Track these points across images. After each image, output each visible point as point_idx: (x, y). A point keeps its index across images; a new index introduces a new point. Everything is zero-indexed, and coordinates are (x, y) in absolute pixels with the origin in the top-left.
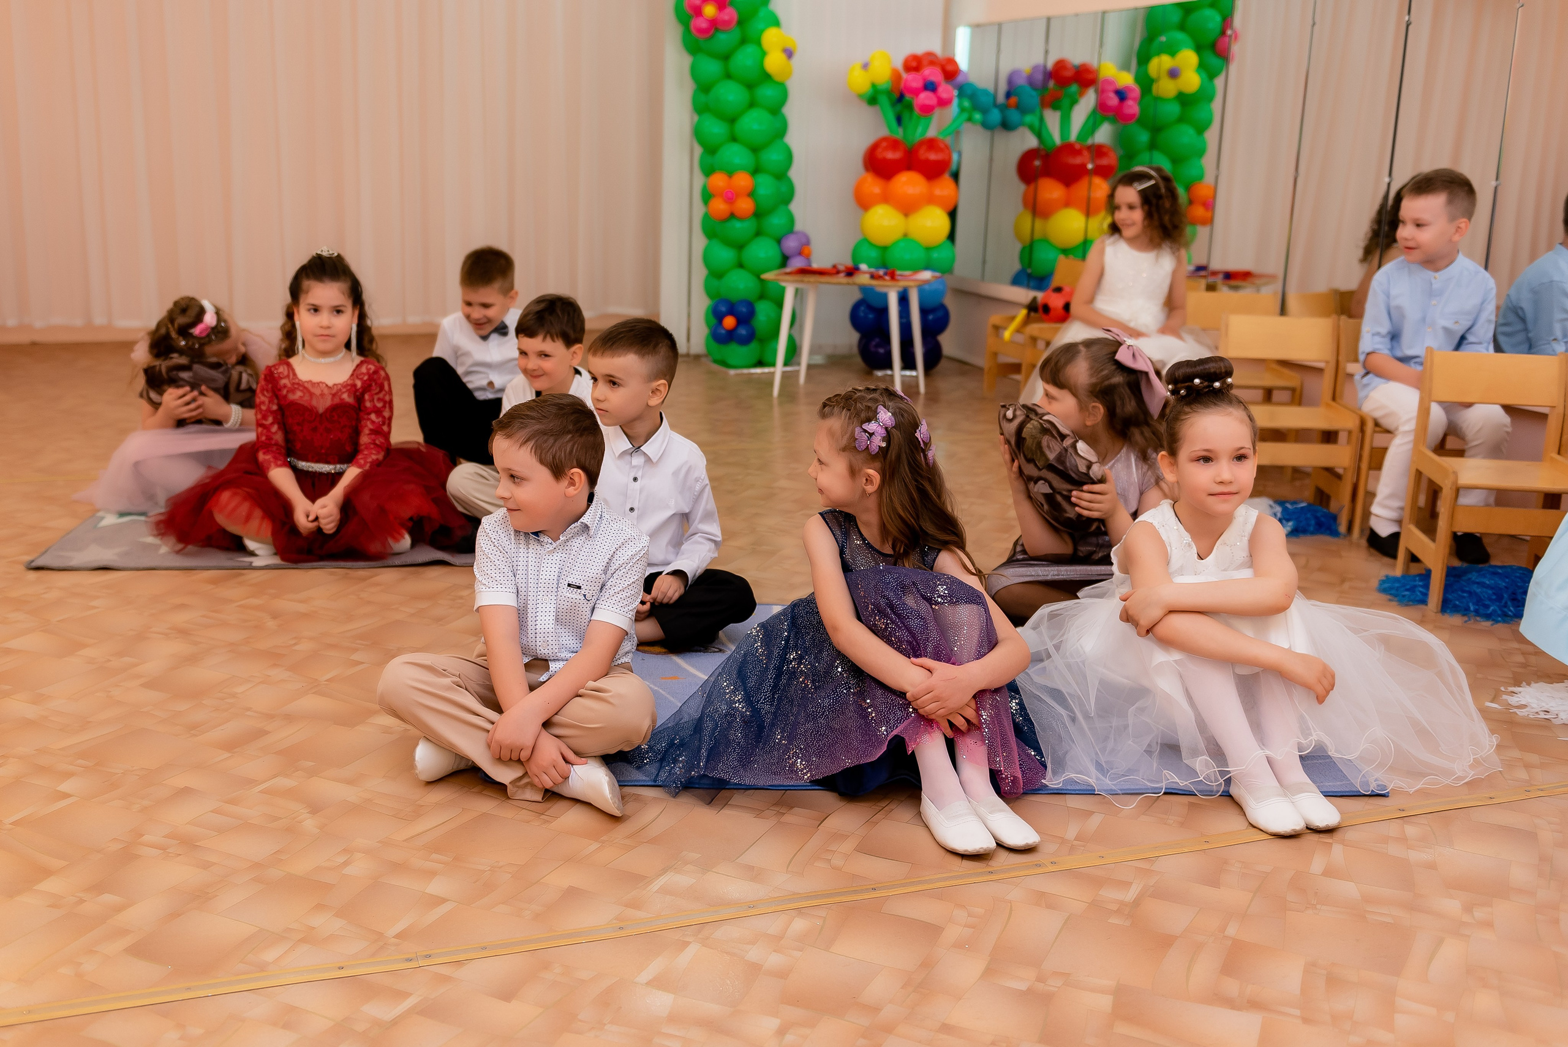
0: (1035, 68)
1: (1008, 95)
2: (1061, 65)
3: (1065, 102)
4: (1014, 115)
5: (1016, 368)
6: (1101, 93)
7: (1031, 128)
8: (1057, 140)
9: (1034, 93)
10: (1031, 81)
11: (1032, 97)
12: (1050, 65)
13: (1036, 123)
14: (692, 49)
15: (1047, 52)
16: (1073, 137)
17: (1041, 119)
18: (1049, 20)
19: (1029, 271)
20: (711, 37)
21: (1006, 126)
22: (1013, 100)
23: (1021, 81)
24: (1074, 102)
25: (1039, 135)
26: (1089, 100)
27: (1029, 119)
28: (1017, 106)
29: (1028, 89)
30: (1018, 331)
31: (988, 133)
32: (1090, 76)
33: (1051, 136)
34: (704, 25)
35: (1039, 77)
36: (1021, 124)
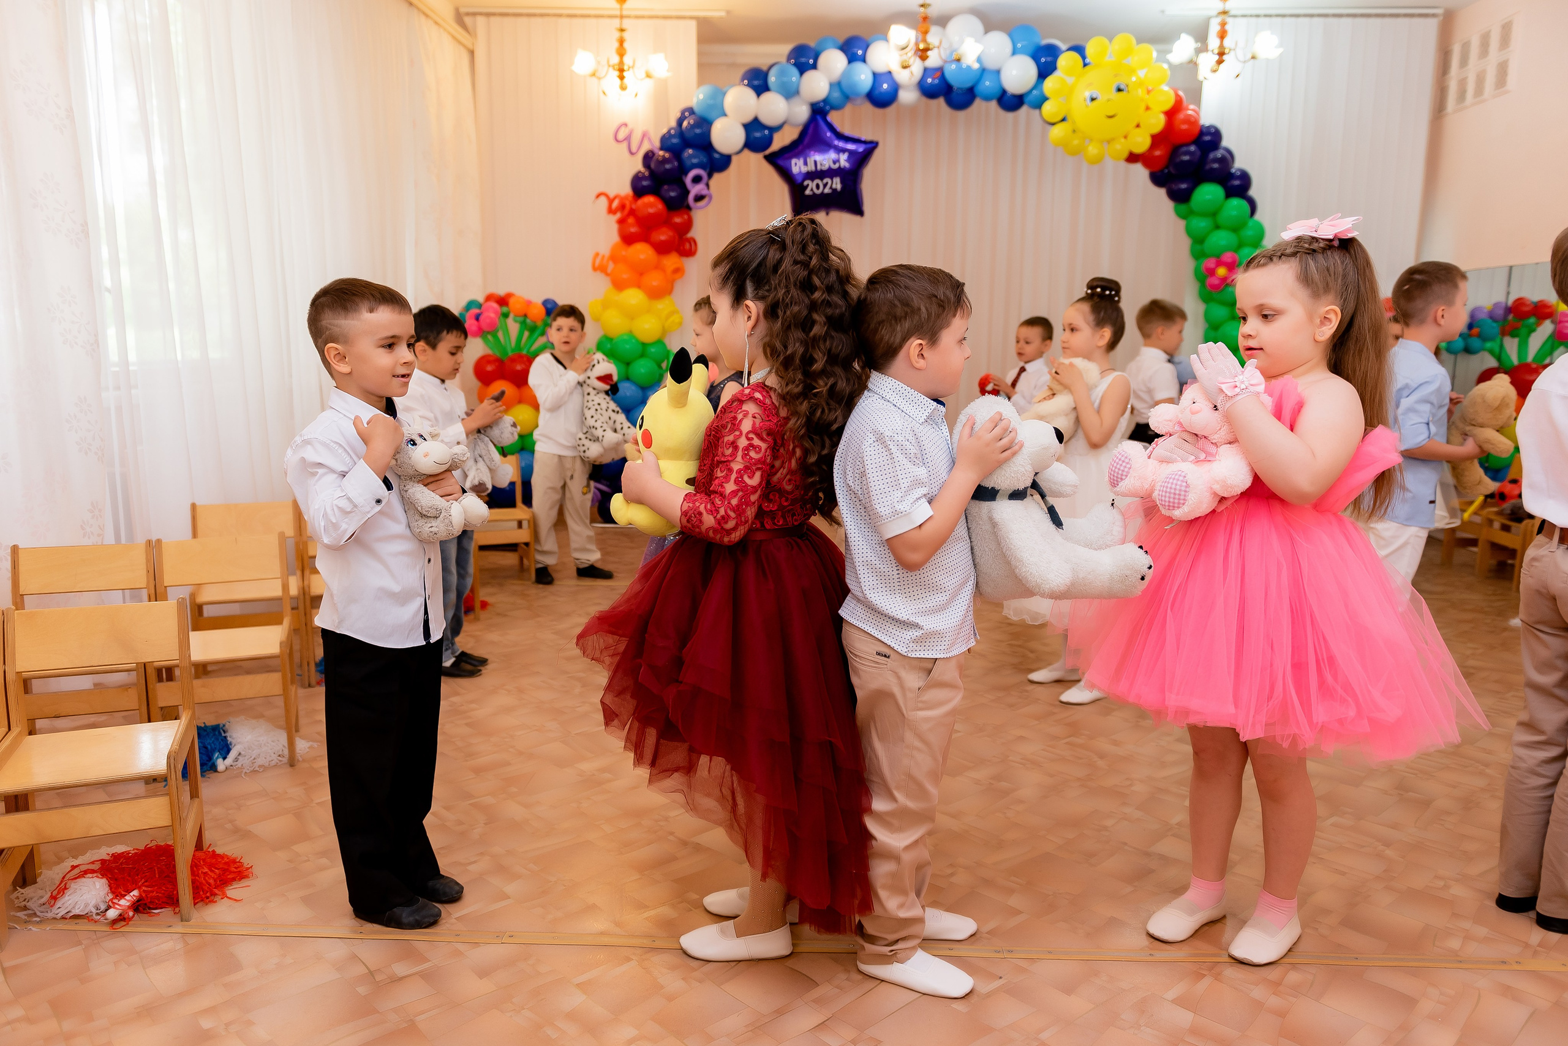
0: (1496, 305)
1: (1470, 326)
2: (1520, 302)
3: (1523, 331)
4: (1475, 342)
5: (1474, 542)
6: (1558, 323)
7: (1491, 352)
8: (1515, 361)
9: (1495, 325)
10: (1492, 316)
11: (1494, 328)
12: (1510, 302)
13: (1497, 349)
14: (1206, 299)
15: (1508, 293)
16: (1530, 359)
17: (1501, 346)
18: (1511, 268)
19: (1486, 465)
20: (1222, 290)
21: (1468, 350)
22: (1475, 331)
23: (1482, 316)
24: (1532, 331)
25: (1499, 359)
26: (1547, 328)
27: (1488, 345)
28: (1479, 336)
29: (1490, 321)
30: (1475, 513)
31: (1452, 357)
32: (1548, 310)
33: (1509, 357)
34: (1216, 282)
35: (1500, 312)
36: (1483, 349)
